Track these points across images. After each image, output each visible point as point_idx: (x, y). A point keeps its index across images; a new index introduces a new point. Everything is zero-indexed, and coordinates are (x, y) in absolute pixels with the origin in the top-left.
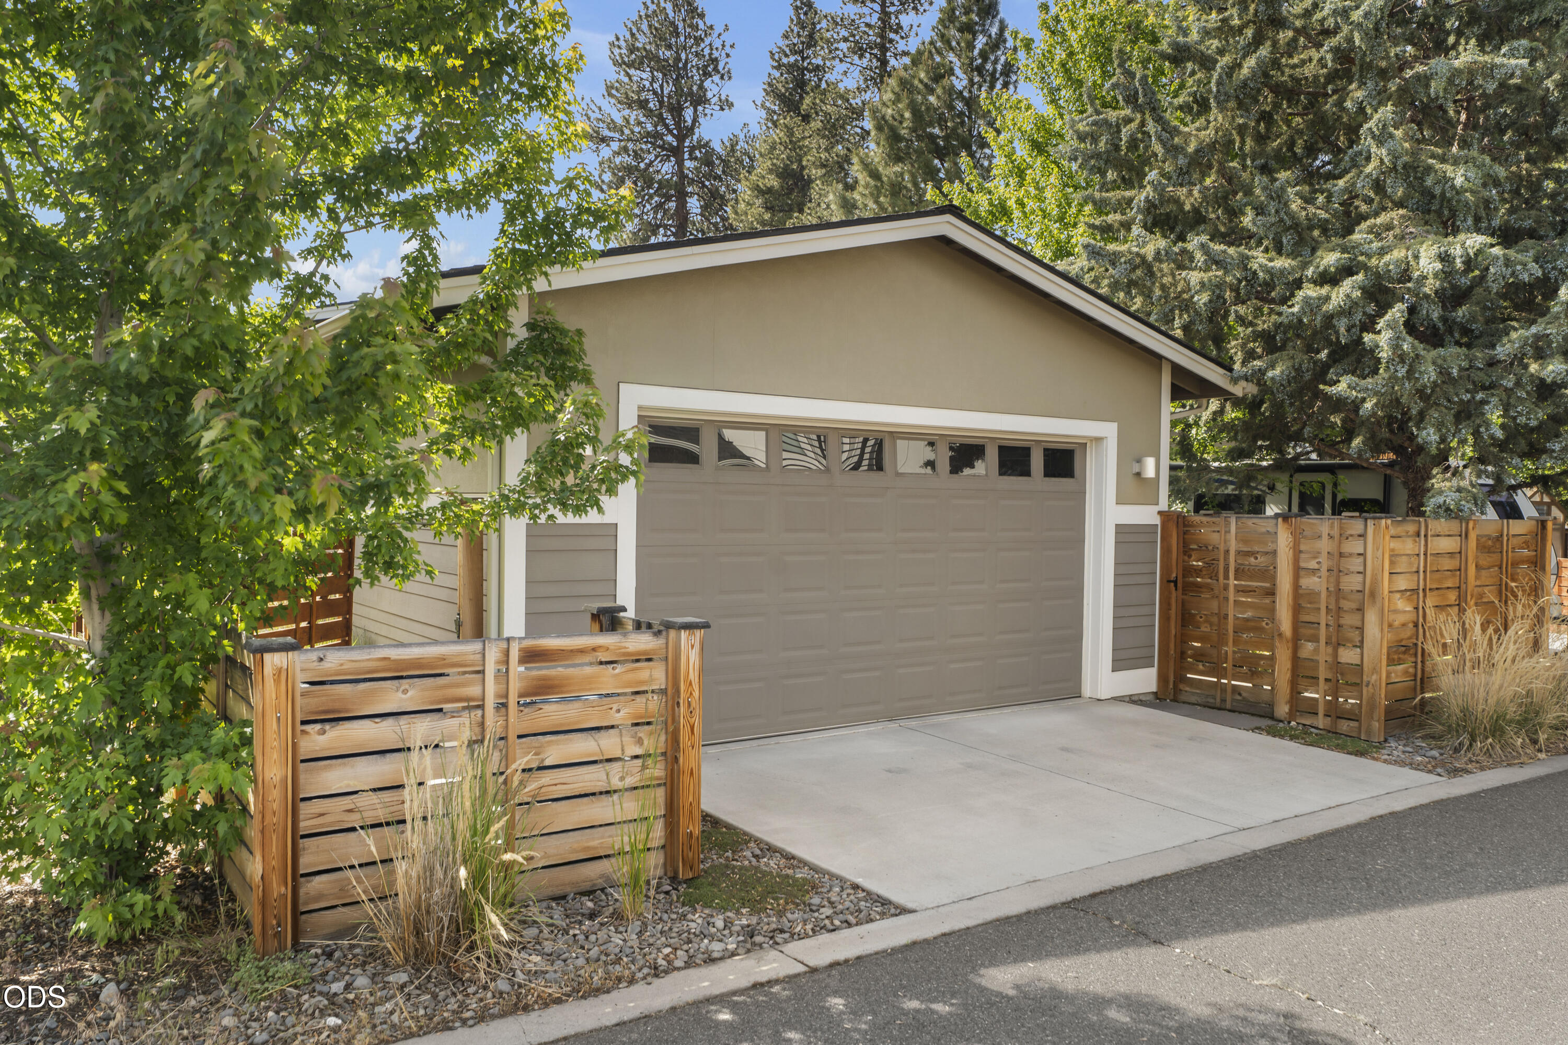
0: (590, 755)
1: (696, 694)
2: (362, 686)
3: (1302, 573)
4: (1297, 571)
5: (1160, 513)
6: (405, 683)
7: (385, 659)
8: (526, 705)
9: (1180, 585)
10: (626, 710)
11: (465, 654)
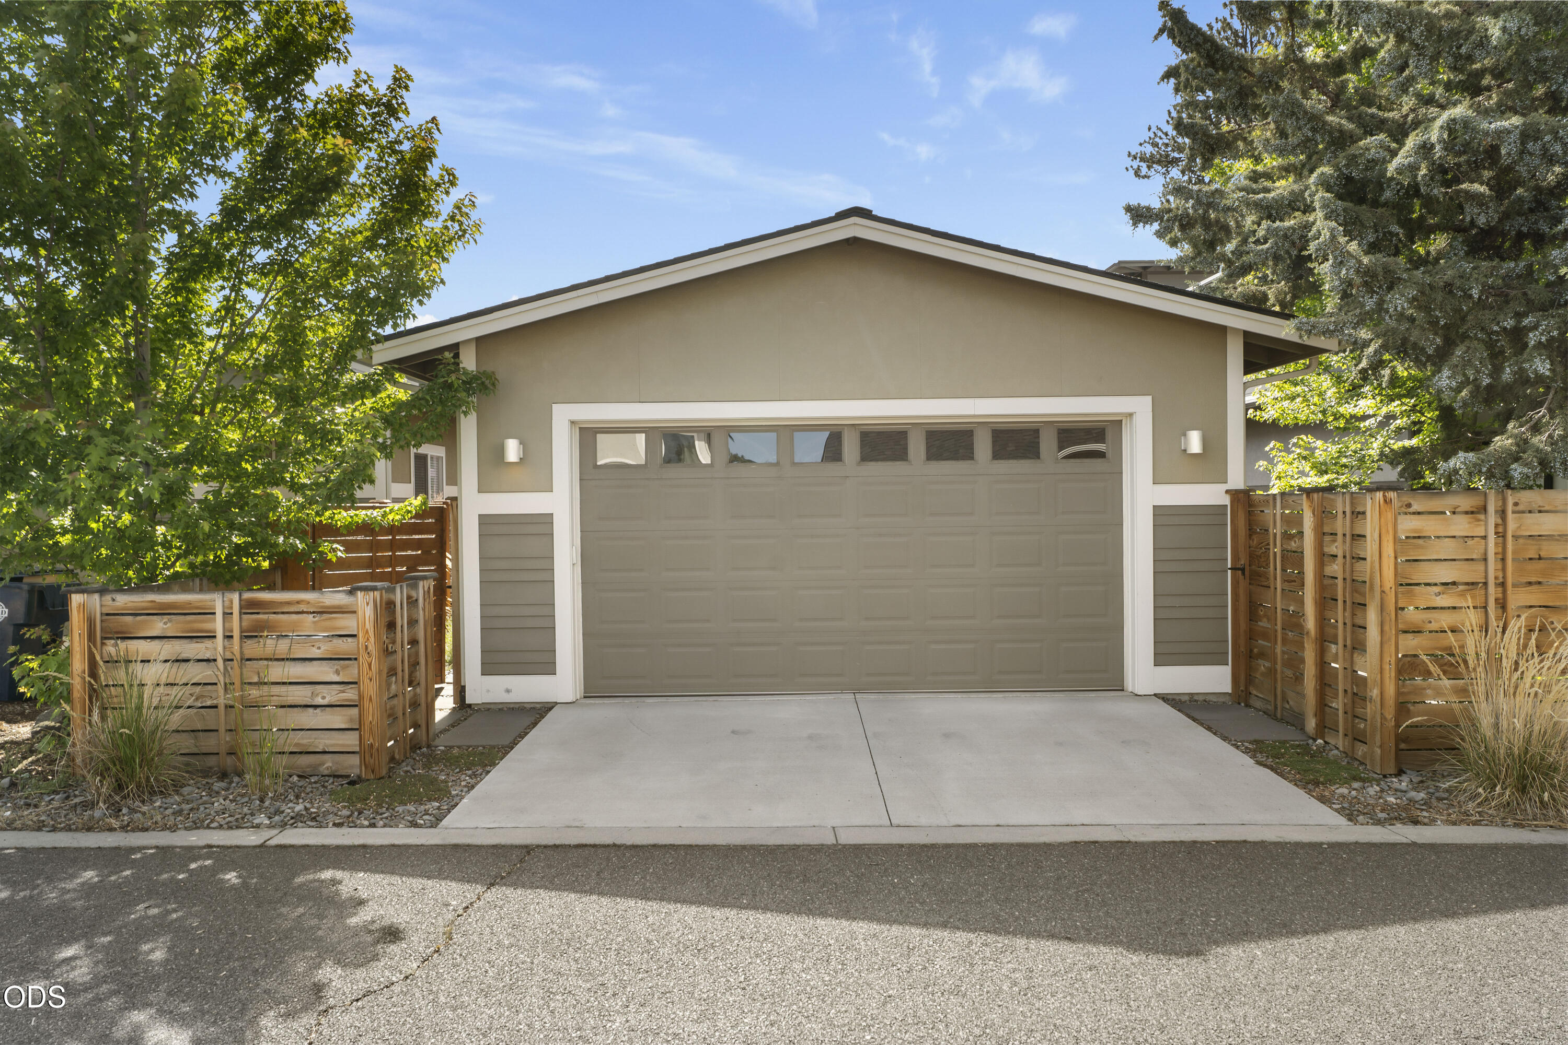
0: (298, 678)
1: (372, 639)
2: (139, 618)
3: (1326, 559)
4: (1323, 558)
5: (1227, 492)
6: (166, 618)
7: (152, 601)
8: (246, 637)
9: (1247, 573)
10: (326, 648)
11: (206, 601)
